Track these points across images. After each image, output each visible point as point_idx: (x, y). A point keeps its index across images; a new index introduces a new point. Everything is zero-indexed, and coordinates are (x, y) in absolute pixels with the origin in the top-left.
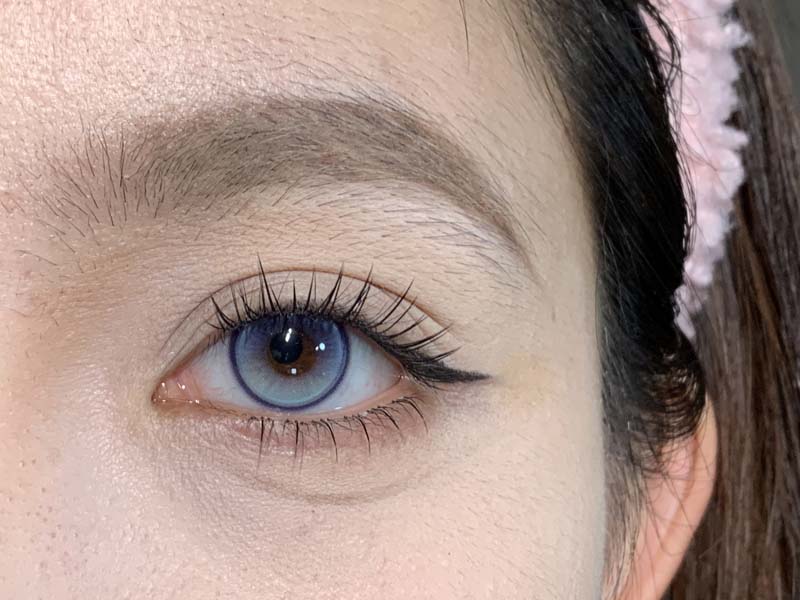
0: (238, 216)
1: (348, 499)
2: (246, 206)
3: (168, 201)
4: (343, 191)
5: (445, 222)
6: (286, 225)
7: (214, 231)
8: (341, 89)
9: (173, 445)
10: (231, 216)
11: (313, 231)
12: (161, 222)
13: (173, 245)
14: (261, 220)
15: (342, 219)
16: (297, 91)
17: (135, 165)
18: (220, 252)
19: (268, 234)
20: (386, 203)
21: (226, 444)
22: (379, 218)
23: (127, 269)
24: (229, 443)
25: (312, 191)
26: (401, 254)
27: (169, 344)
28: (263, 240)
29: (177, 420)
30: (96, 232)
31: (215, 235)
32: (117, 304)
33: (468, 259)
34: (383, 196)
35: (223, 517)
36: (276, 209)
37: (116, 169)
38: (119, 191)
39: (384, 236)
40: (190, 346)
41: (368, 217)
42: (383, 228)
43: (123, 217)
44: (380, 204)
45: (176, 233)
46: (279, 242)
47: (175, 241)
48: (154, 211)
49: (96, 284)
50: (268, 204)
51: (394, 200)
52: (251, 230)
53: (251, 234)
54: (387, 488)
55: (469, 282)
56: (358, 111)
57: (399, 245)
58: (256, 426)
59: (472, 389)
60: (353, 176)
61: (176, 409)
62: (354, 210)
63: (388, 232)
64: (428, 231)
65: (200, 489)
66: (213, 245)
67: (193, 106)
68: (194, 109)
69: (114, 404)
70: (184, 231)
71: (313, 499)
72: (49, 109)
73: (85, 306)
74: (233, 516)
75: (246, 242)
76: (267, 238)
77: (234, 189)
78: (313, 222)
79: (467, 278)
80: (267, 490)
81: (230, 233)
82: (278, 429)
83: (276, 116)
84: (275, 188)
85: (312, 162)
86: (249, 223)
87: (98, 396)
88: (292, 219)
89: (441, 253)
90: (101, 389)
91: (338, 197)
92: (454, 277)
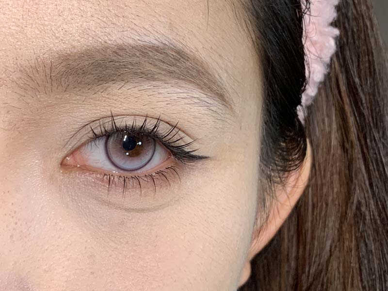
0: (103, 93)
1: (142, 210)
2: (105, 90)
3: (71, 86)
4: (150, 84)
5: (195, 97)
6: (124, 98)
7: (91, 99)
8: (151, 39)
9: (68, 186)
10: (100, 93)
11: (137, 102)
12: (67, 94)
13: (73, 103)
14: (113, 96)
15: (149, 97)
16: (131, 42)
17: (56, 70)
18: (94, 108)
19: (115, 102)
20: (168, 90)
21: (92, 186)
22: (165, 96)
23: (52, 112)
24: (93, 185)
25: (136, 84)
26: (175, 112)
27: (69, 143)
28: (113, 105)
29: (71, 174)
30: (39, 96)
31: (91, 101)
32: (47, 126)
33: (203, 112)
34: (167, 87)
35: (89, 216)
36: (119, 91)
37: (48, 71)
38: (49, 80)
39: (167, 104)
40: (79, 144)
41: (160, 96)
42: (167, 101)
43: (51, 91)
44: (166, 90)
45: (74, 98)
46: (120, 106)
47: (74, 102)
48: (65, 89)
49: (38, 117)
50: (116, 89)
51: (172, 89)
52: (109, 100)
53: (108, 102)
54: (160, 206)
55: (204, 121)
56: (156, 49)
57: (173, 107)
58: (107, 178)
60: (154, 79)
61: (70, 170)
62: (155, 93)
63: (169, 102)
64: (186, 101)
65: (80, 204)
66: (91, 104)
67: (83, 47)
68: (84, 48)
69: (44, 167)
70: (77, 98)
71: (128, 210)
72: (19, 43)
73: (33, 126)
74: (93, 216)
75: (105, 104)
76: (116, 104)
77: (100, 82)
78: (136, 98)
79: (202, 120)
80: (108, 206)
81: (99, 100)
82: (116, 179)
83: (121, 53)
84: (119, 83)
85: (136, 74)
86: (107, 96)
87: (37, 163)
88: (126, 96)
89: (192, 110)
90: (39, 160)
91: (147, 88)
92: (198, 120)
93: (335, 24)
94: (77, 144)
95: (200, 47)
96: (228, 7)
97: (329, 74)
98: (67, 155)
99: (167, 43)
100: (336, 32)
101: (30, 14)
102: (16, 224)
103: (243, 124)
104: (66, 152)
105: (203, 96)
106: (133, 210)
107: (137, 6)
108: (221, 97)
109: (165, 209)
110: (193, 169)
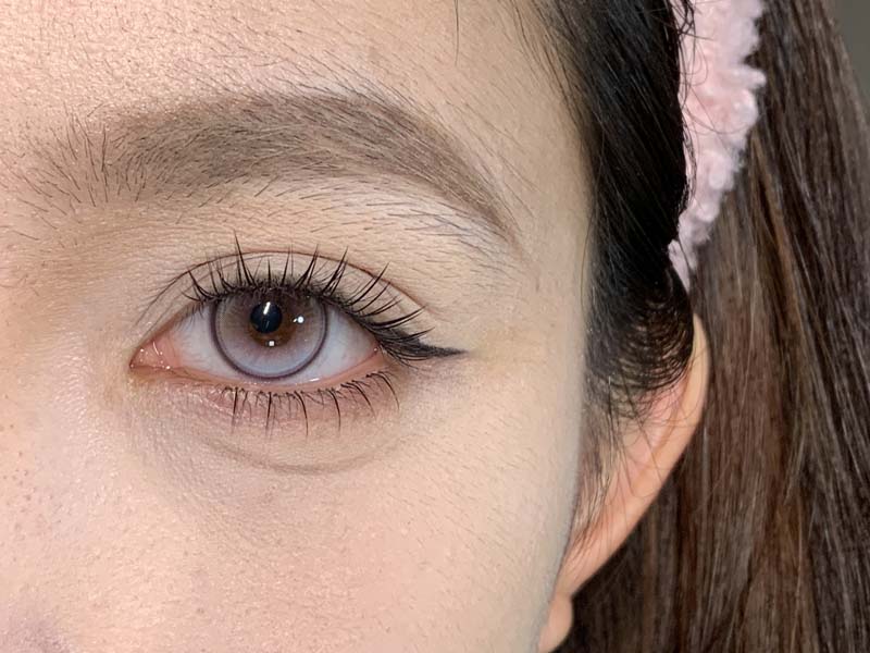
0: (220, 204)
1: (313, 470)
2: (228, 195)
3: (150, 188)
4: (326, 185)
5: (428, 215)
6: (269, 216)
7: (196, 217)
8: (330, 83)
9: (147, 413)
10: (214, 203)
11: (296, 223)
12: (140, 206)
13: (154, 226)
14: (244, 209)
15: (325, 212)
16: (284, 88)
17: (117, 151)
18: (201, 236)
19: (250, 223)
20: (368, 197)
21: (198, 413)
22: (363, 211)
23: (108, 246)
24: (201, 412)
25: (295, 185)
26: (382, 246)
27: (147, 315)
28: (245, 230)
29: (154, 387)
30: (77, 211)
31: (196, 220)
32: (98, 278)
33: (449, 247)
34: (366, 190)
35: (193, 482)
36: (257, 199)
37: (98, 154)
38: (100, 175)
39: (366, 229)
40: (168, 316)
41: (350, 210)
42: (365, 221)
43: (104, 199)
44: (363, 197)
45: (158, 216)
46: (261, 232)
47: (157, 223)
48: (135, 195)
49: (77, 259)
50: (251, 195)
51: (377, 194)
52: (234, 219)
53: (233, 222)
54: (355, 460)
55: (449, 269)
56: (341, 106)
57: (379, 237)
58: (231, 396)
59: (447, 363)
60: (337, 173)
61: (151, 377)
62: (335, 204)
63: (371, 225)
64: (410, 223)
65: (172, 456)
66: (195, 229)
67: (177, 99)
68: (177, 103)
69: (92, 370)
70: (165, 214)
71: (280, 468)
72: (34, 91)
73: (65, 278)
74: (202, 482)
75: (227, 229)
76: (249, 228)
77: (215, 180)
78: (295, 214)
79: (448, 265)
80: (235, 459)
81: (212, 219)
82: (251, 399)
83: (261, 113)
84: (257, 181)
85: (295, 160)
86: (231, 211)
87: (76, 361)
88: (274, 210)
89: (422, 243)
90: (80, 356)
91: (320, 191)
92: (435, 266)
93: (754, 60)
94: (164, 317)
95: (440, 103)
96: (504, 15)
97: (744, 171)
98: (144, 345)
99: (364, 92)
100: (758, 78)
101: (57, 25)
102: (29, 498)
103: (541, 280)
104: (140, 336)
105: (448, 213)
106: (292, 468)
107: (297, 11)
108: (490, 215)
109: (366, 467)
110: (428, 378)
